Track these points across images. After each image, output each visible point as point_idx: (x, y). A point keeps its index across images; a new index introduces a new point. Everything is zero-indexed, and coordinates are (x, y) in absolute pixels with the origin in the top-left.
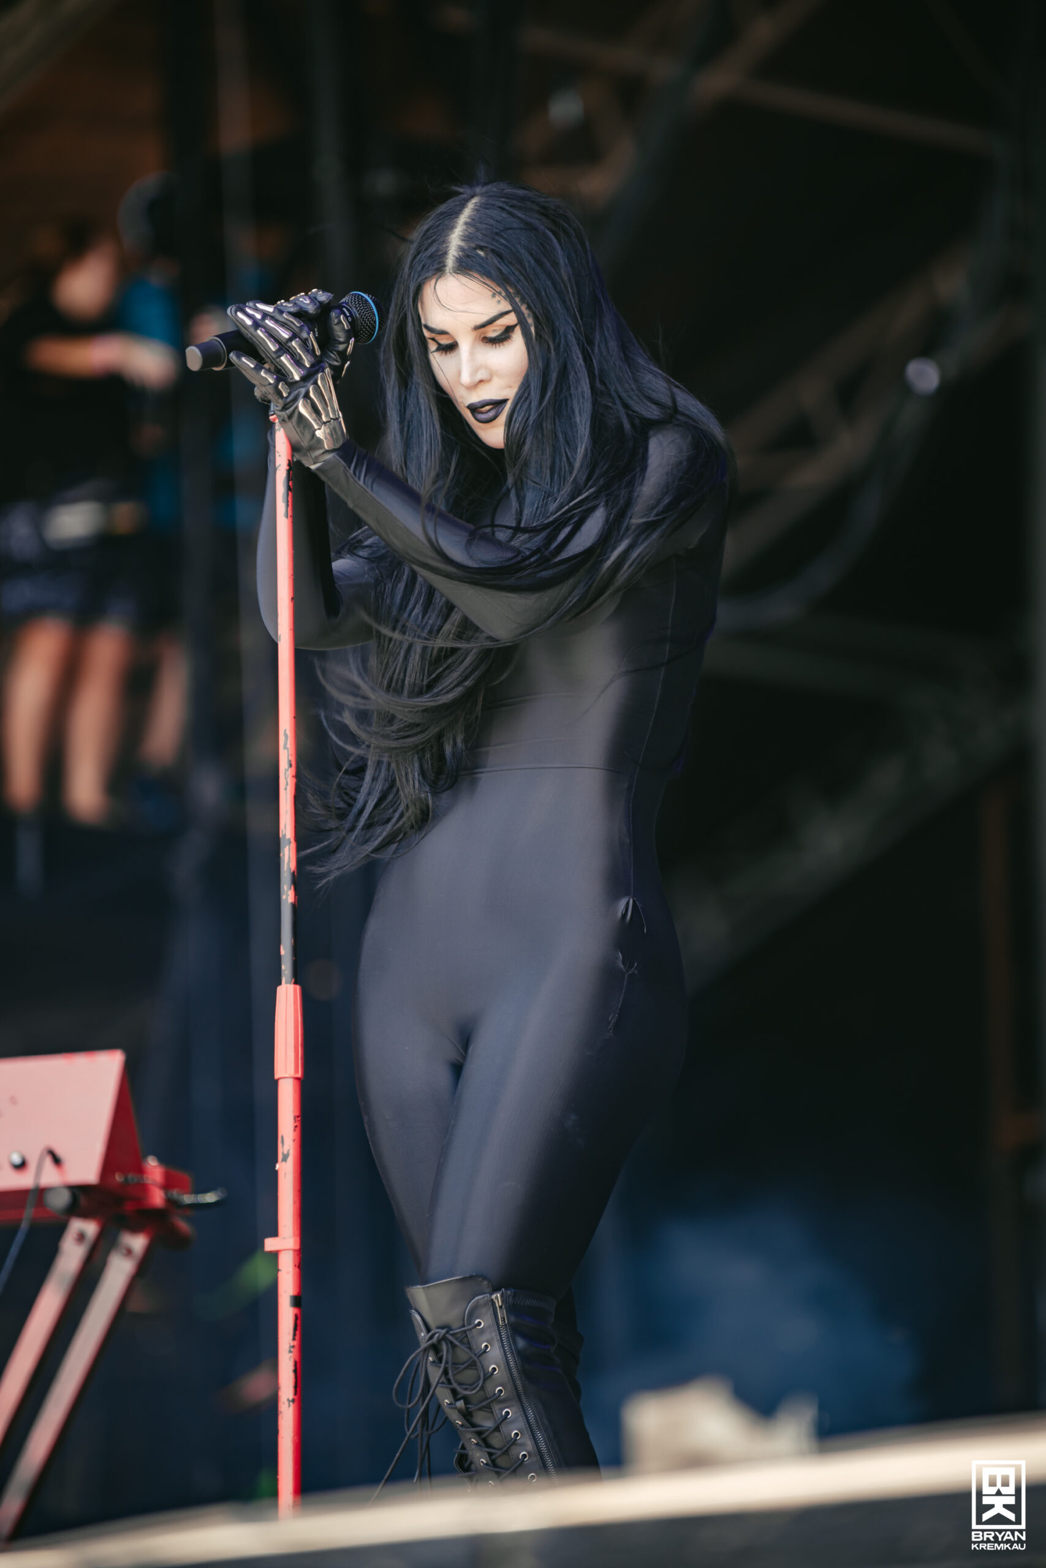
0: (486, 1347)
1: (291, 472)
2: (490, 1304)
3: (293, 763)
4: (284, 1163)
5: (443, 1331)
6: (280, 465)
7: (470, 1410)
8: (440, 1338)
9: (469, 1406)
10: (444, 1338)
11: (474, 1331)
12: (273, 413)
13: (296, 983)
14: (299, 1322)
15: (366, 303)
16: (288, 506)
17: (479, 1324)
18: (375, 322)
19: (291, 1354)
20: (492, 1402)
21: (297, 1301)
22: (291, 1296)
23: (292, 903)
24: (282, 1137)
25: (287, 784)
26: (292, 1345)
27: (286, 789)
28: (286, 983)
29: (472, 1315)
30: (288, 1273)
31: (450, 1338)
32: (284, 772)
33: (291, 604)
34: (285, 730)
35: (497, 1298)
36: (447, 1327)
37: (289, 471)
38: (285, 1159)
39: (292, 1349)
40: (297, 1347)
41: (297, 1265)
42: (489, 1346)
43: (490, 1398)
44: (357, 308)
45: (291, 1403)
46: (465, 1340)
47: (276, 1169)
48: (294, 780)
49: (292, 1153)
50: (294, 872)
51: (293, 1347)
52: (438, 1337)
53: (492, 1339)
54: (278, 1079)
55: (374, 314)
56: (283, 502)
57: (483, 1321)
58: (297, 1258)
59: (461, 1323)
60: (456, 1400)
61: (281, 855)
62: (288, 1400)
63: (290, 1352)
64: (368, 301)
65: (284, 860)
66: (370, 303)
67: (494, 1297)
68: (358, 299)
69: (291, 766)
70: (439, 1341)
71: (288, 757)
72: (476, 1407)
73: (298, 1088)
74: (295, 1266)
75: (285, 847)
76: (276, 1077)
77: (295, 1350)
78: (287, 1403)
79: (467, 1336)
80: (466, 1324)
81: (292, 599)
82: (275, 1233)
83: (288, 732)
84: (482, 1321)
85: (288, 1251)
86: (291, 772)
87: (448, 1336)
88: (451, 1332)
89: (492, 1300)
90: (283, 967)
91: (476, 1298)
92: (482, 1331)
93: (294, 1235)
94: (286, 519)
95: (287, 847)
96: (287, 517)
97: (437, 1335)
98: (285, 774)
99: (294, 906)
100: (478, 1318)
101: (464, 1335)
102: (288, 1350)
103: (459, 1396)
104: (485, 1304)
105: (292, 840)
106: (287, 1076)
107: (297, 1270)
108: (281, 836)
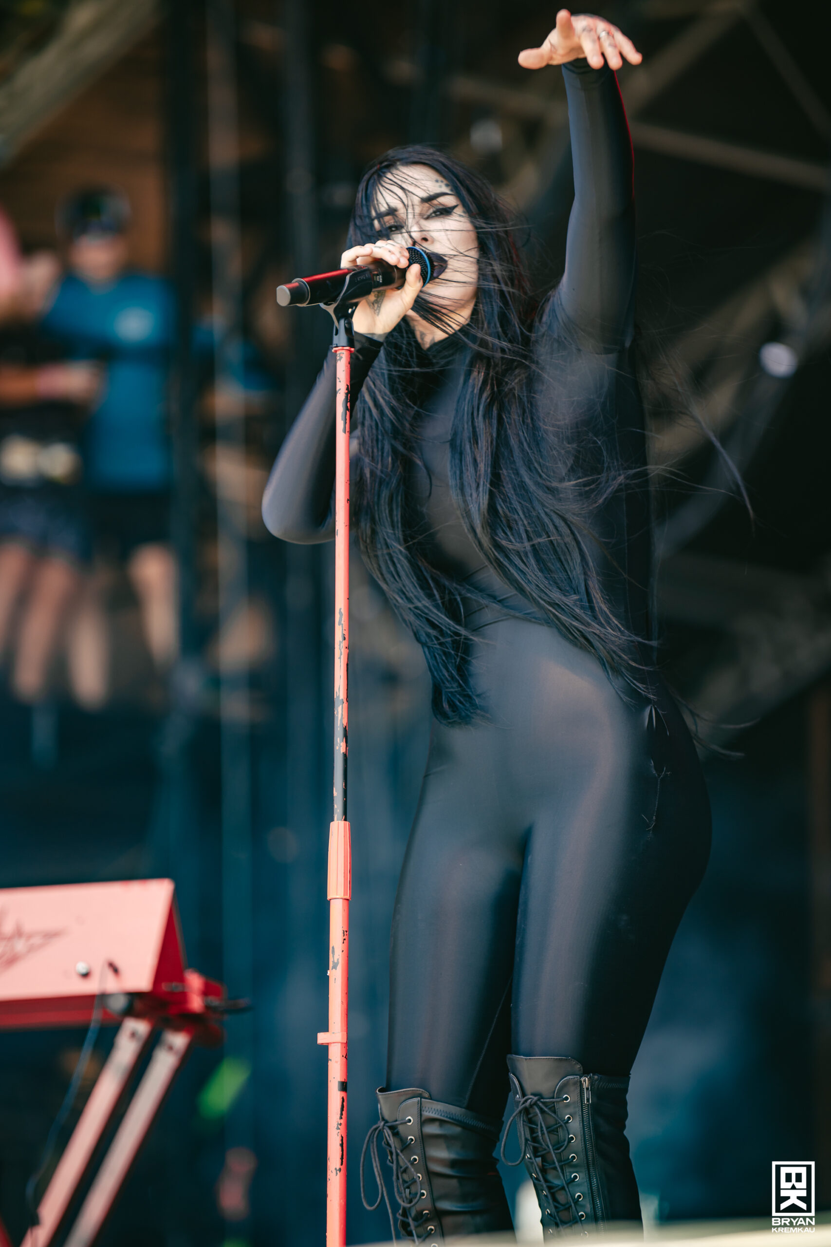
0: (569, 1118)
1: (349, 395)
2: (579, 1084)
3: (347, 637)
4: (334, 970)
5: (535, 1098)
6: (340, 389)
7: (545, 1167)
8: (532, 1103)
9: (545, 1164)
10: (535, 1104)
11: (561, 1104)
12: (335, 345)
13: (345, 820)
14: (345, 1104)
15: (417, 253)
16: (346, 423)
17: (567, 1099)
18: (427, 273)
19: (339, 1131)
20: (565, 1165)
21: (344, 1086)
22: (339, 1082)
23: (344, 753)
24: (333, 948)
25: (341, 654)
26: (339, 1123)
27: (340, 658)
28: (338, 820)
29: (562, 1090)
30: (337, 1062)
31: (541, 1104)
32: (339, 644)
33: (348, 505)
34: (340, 609)
35: (585, 1081)
36: (539, 1095)
37: (347, 394)
38: (335, 967)
39: (339, 1126)
40: (343, 1125)
41: (344, 1056)
42: (571, 1118)
43: (564, 1161)
44: (413, 260)
45: (338, 1172)
46: (553, 1108)
47: (328, 975)
48: (347, 651)
49: (340, 961)
50: (346, 727)
51: (341, 1124)
52: (531, 1102)
53: (575, 1113)
54: (330, 900)
55: (427, 266)
56: (342, 420)
57: (570, 1097)
58: (344, 1050)
59: (551, 1095)
60: (536, 1156)
61: (335, 713)
62: (336, 1169)
63: (338, 1128)
64: (422, 255)
65: (338, 717)
66: (425, 258)
67: (582, 1079)
68: (415, 253)
69: (345, 639)
70: (531, 1106)
71: (342, 632)
72: (551, 1166)
73: (346, 908)
74: (343, 1056)
75: (339, 706)
76: (329, 898)
77: (343, 1127)
78: (334, 1172)
79: (554, 1106)
80: (555, 1097)
81: (348, 500)
82: (325, 1029)
83: (342, 611)
84: (568, 1096)
85: (337, 1044)
86: (344, 644)
87: (538, 1102)
88: (542, 1100)
89: (581, 1081)
90: (335, 806)
91: (568, 1077)
92: (568, 1105)
93: (342, 1031)
94: (344, 434)
95: (341, 706)
96: (345, 433)
97: (530, 1100)
98: (340, 645)
99: (345, 755)
100: (565, 1094)
101: (553, 1105)
102: (336, 1126)
103: (539, 1154)
104: (575, 1084)
105: (345, 701)
106: (338, 897)
107: (344, 1060)
108: (335, 697)
